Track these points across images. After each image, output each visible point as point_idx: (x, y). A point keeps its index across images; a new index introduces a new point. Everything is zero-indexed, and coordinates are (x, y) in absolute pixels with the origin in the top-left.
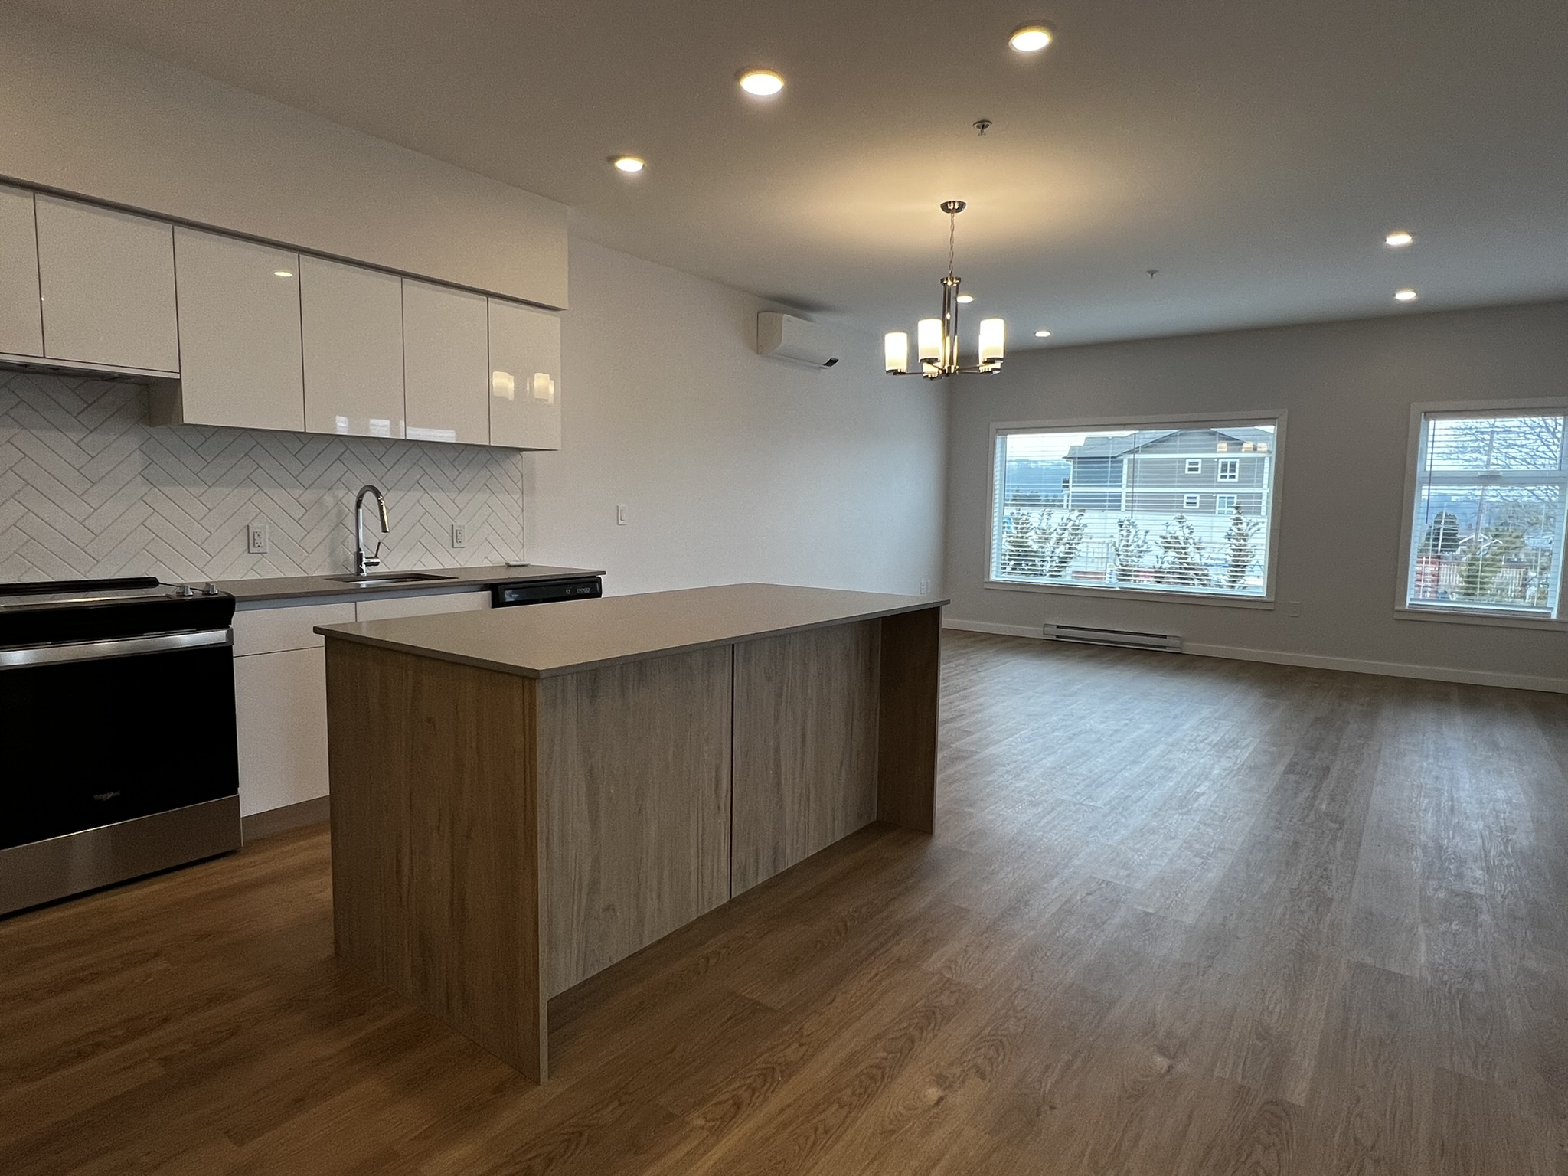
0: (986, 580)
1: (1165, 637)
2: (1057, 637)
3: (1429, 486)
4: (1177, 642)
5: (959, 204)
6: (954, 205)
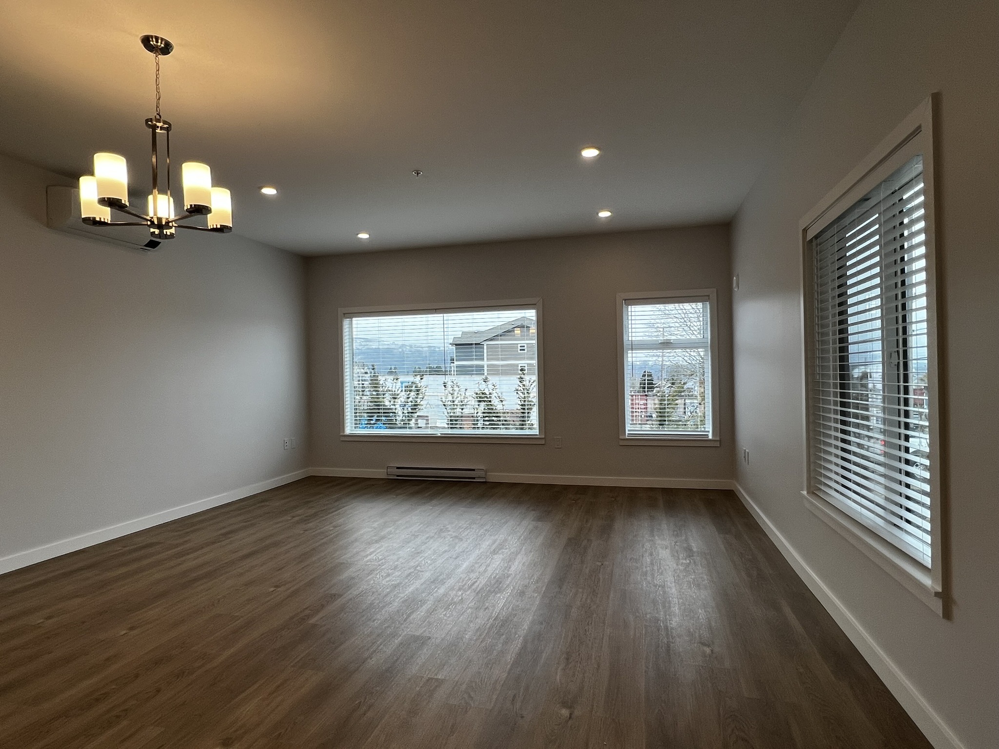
0: (341, 434)
1: (474, 470)
2: (398, 476)
3: (632, 350)
4: (482, 474)
5: (163, 42)
6: (157, 42)
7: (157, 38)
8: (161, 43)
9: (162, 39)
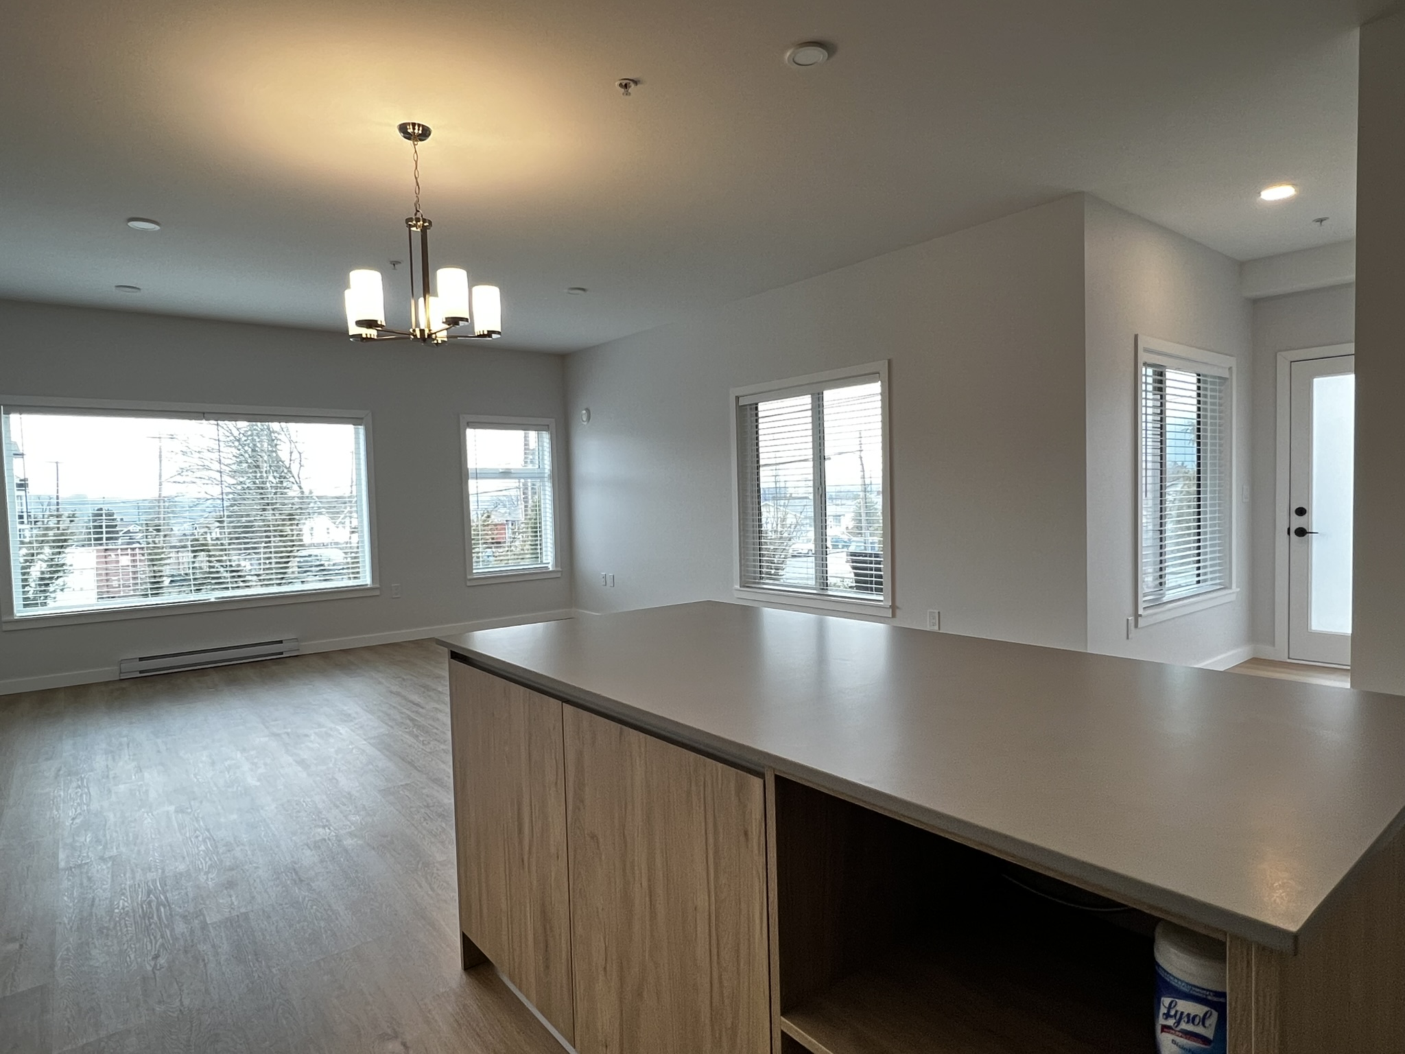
1: (281, 642)
2: (141, 672)
5: (421, 128)
6: (414, 129)
7: (414, 125)
8: (419, 130)
9: (419, 125)
